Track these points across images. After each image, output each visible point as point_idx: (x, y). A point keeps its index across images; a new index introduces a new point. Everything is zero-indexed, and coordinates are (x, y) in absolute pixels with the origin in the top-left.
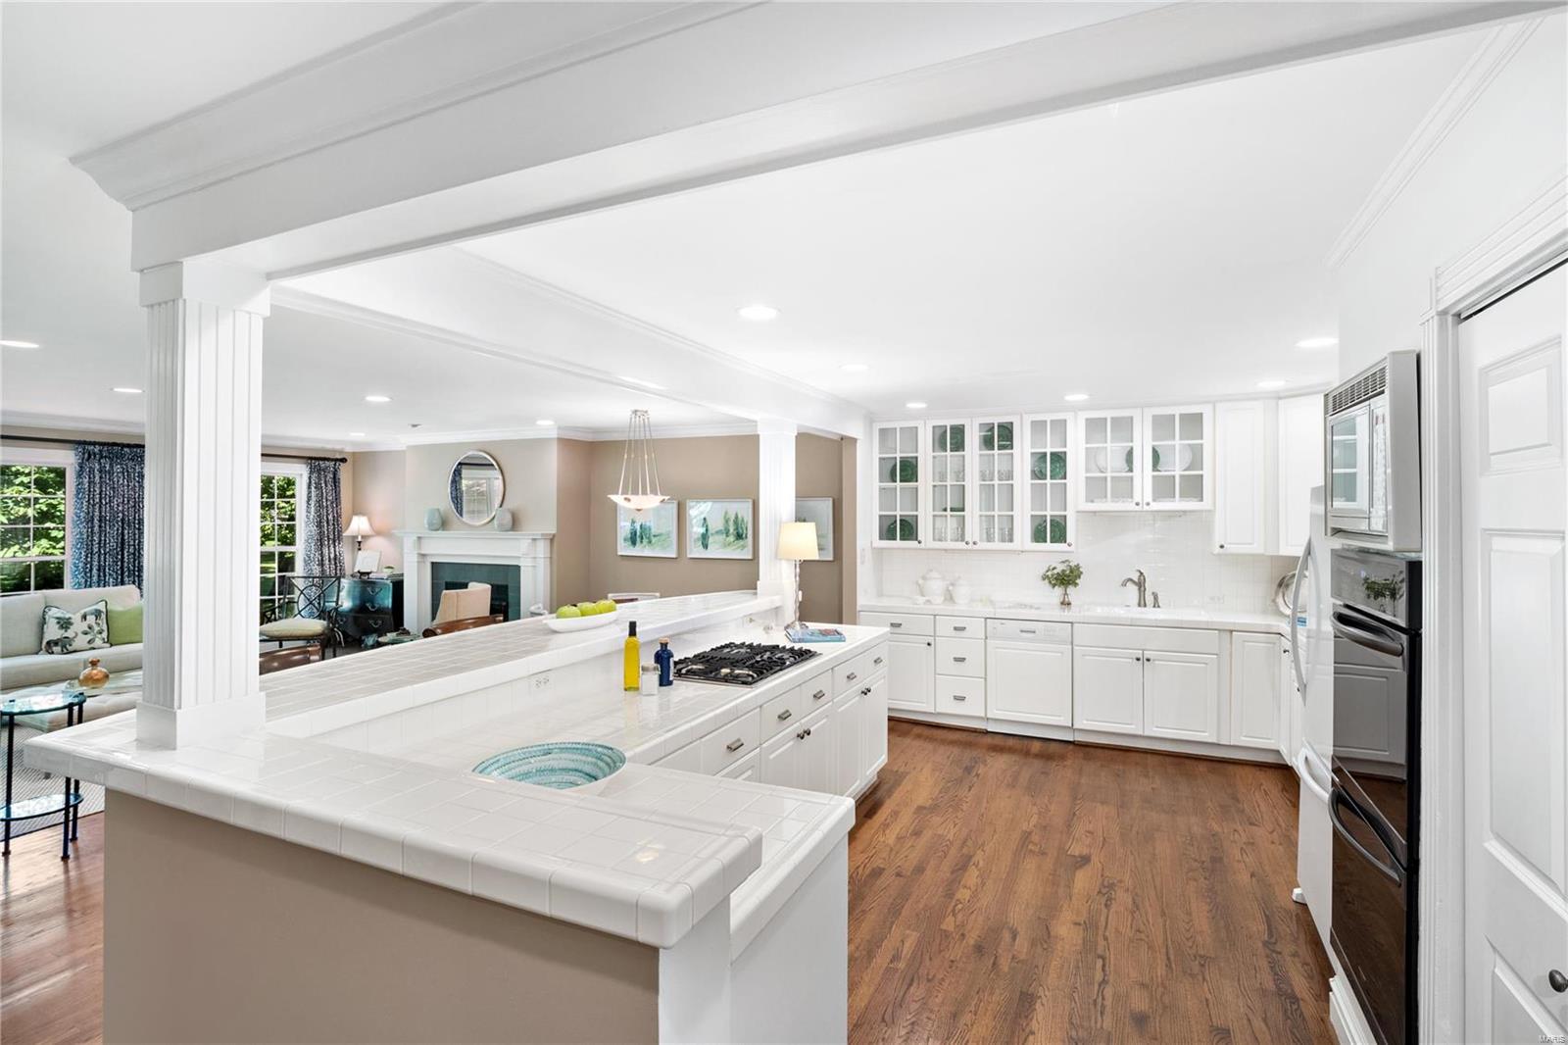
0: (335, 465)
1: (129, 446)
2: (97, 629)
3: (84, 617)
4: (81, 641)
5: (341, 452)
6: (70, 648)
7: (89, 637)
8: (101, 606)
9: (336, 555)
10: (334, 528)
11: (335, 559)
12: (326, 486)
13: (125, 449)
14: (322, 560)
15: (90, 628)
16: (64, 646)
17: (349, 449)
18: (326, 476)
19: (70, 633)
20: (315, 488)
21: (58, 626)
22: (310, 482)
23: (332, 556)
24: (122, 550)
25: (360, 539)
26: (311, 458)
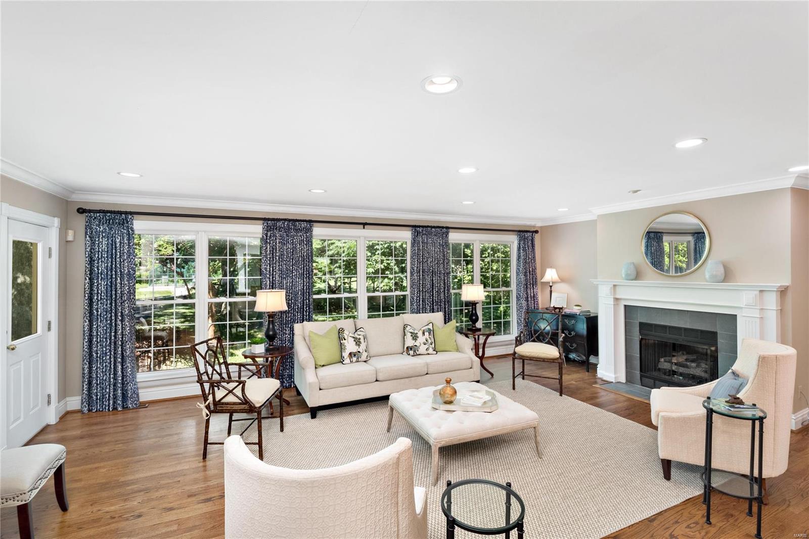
0: (532, 235)
1: (434, 227)
2: (430, 341)
3: (424, 333)
4: (422, 349)
5: (534, 227)
6: (418, 353)
7: (426, 346)
8: (430, 326)
9: (534, 294)
10: (533, 277)
11: (534, 297)
12: (528, 249)
13: (433, 229)
14: (527, 298)
15: (427, 341)
16: (415, 351)
17: (539, 224)
18: (528, 242)
19: (417, 343)
20: (523, 250)
21: (411, 338)
22: (520, 247)
23: (532, 295)
24: (433, 289)
25: (551, 285)
26: (520, 231)
